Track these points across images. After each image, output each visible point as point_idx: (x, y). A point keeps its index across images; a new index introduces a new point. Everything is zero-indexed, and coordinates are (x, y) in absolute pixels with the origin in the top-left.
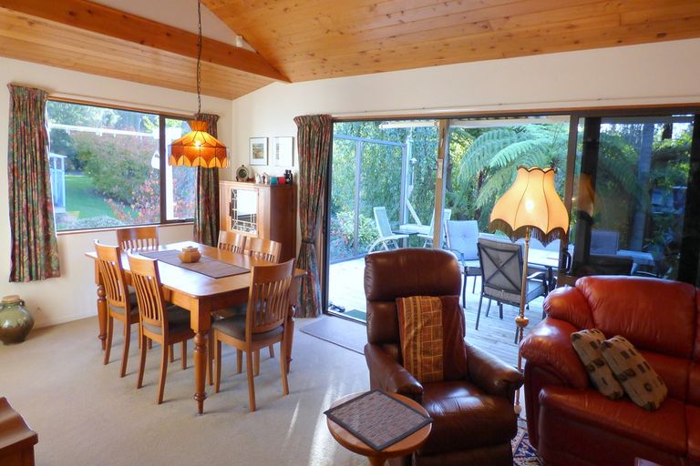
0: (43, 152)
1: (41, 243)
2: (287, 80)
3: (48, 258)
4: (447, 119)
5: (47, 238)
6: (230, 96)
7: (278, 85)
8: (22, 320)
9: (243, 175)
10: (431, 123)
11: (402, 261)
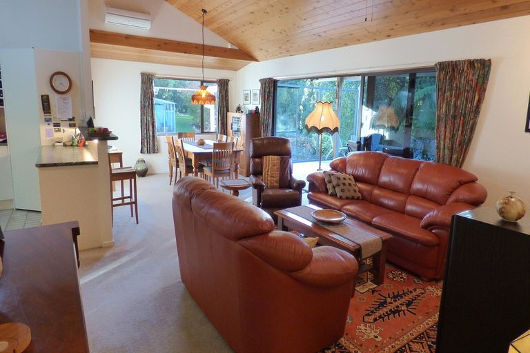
0: (152, 100)
1: (151, 138)
2: (257, 60)
3: (154, 145)
4: (342, 77)
5: (154, 136)
6: (236, 69)
7: (253, 63)
8: (144, 168)
9: (239, 109)
10: (335, 79)
11: (265, 142)
